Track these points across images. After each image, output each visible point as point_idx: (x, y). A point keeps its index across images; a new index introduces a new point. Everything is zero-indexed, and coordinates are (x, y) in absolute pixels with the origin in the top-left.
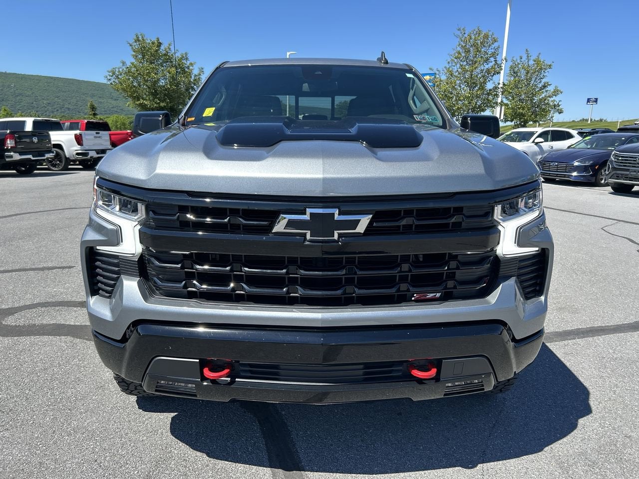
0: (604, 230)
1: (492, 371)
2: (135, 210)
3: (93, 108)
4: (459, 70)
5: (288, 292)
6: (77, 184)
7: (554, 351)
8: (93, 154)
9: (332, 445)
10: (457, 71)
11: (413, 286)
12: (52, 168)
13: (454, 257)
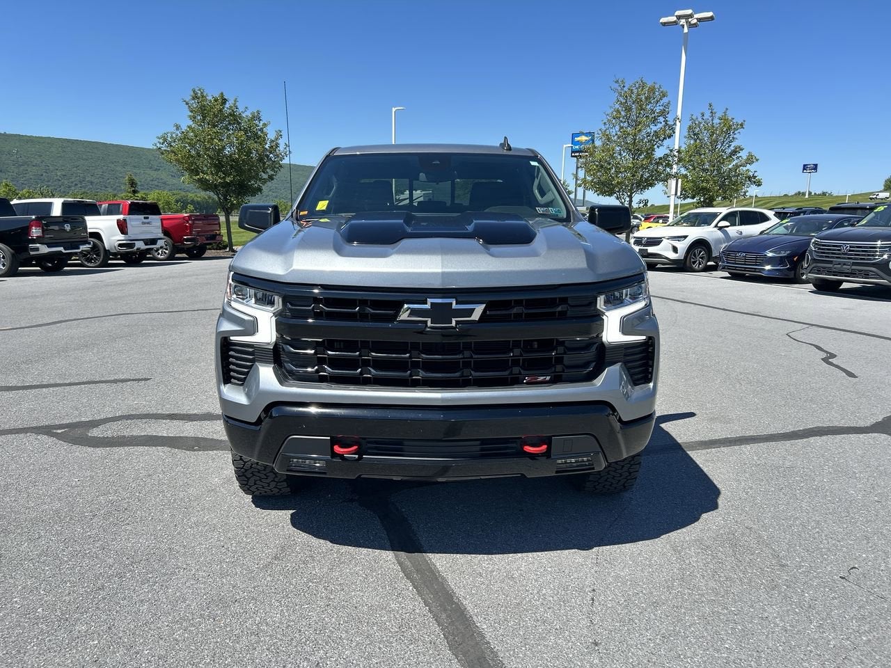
0: (789, 336)
1: (600, 450)
2: (271, 303)
3: (133, 183)
4: (619, 133)
5: (411, 375)
6: (124, 284)
7: (694, 459)
8: (140, 245)
9: (452, 534)
10: (616, 134)
11: (525, 370)
12: (86, 263)
13: (562, 343)
